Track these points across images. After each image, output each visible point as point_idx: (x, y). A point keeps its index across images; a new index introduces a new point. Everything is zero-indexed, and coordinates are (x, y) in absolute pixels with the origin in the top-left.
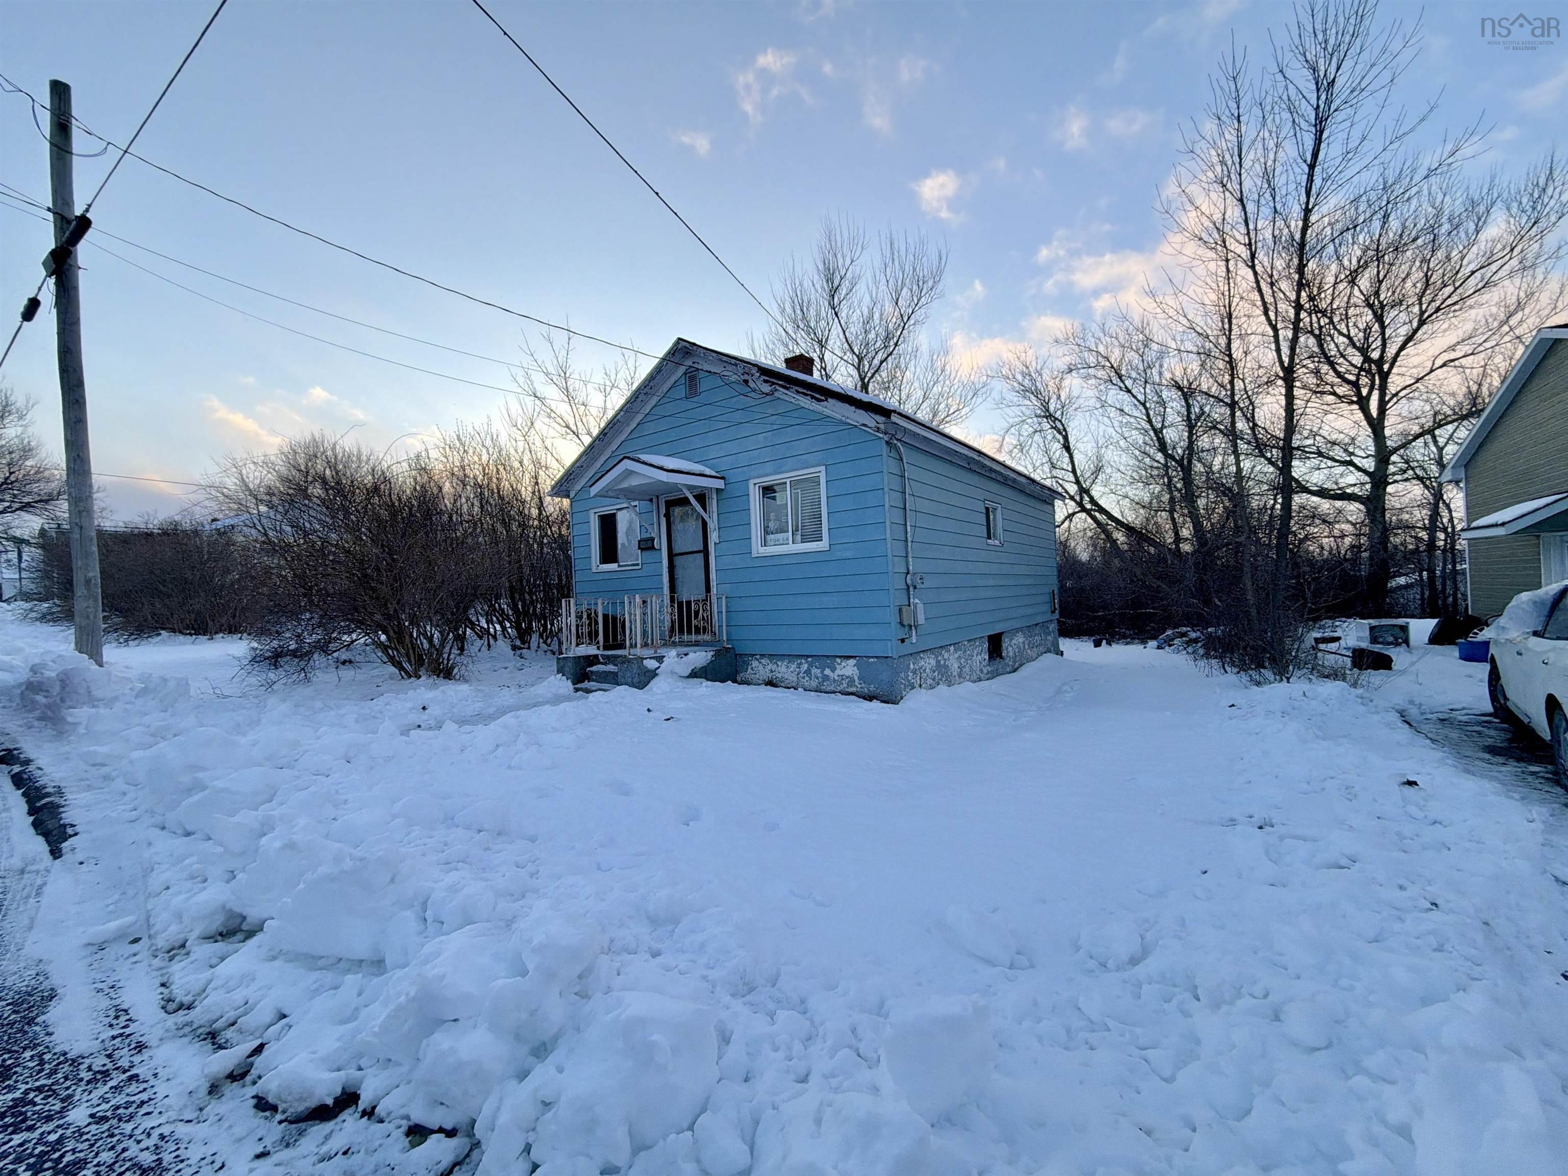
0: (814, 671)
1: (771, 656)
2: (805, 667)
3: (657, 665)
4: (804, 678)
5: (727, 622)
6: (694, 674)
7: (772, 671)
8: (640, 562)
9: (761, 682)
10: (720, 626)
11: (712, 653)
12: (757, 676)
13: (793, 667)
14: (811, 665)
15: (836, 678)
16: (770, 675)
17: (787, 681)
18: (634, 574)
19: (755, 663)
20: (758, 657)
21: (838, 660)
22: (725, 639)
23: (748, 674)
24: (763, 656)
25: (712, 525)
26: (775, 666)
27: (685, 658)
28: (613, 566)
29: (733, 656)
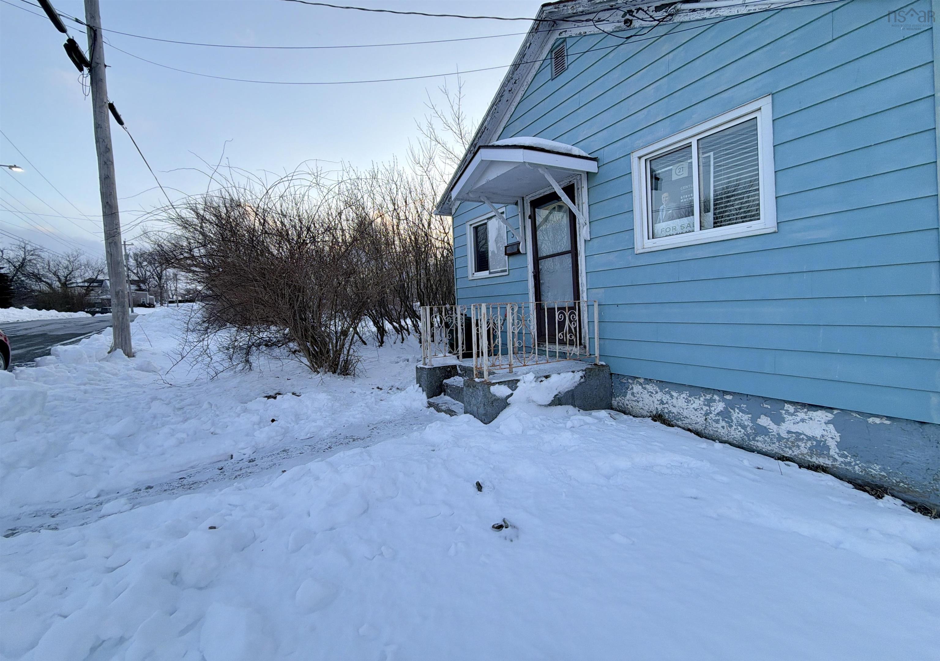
0: (736, 415)
1: (662, 384)
2: (720, 406)
3: (509, 391)
4: (717, 422)
5: (600, 334)
6: (558, 401)
7: (662, 403)
8: (507, 268)
9: (645, 413)
10: (591, 339)
11: (581, 374)
12: (640, 404)
13: (697, 403)
14: (730, 405)
15: (784, 435)
16: (660, 407)
17: (687, 421)
18: (501, 280)
19: (637, 388)
20: (642, 381)
21: (791, 409)
22: (597, 354)
23: (628, 400)
24: (649, 381)
25: (582, 218)
26: (668, 396)
27: (546, 382)
28: (485, 274)
29: (607, 375)
